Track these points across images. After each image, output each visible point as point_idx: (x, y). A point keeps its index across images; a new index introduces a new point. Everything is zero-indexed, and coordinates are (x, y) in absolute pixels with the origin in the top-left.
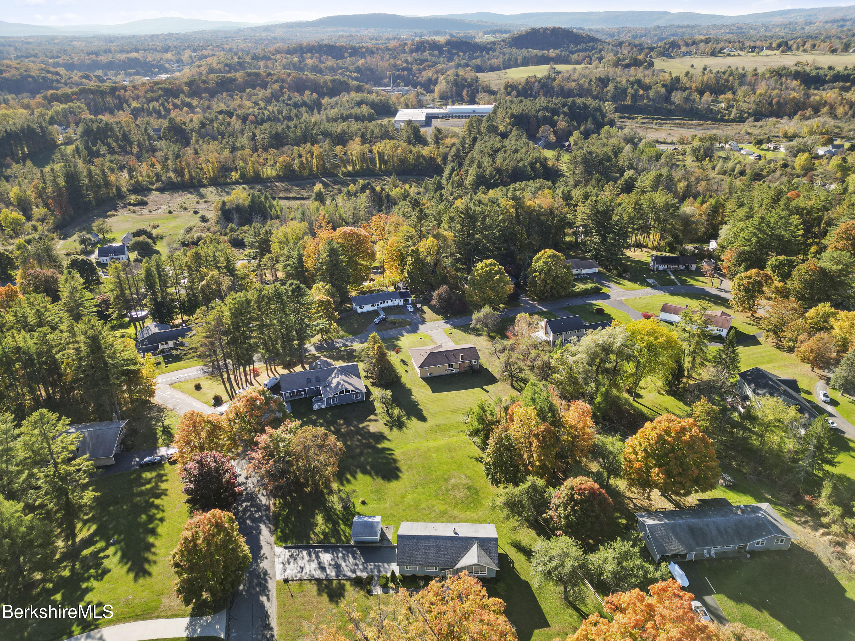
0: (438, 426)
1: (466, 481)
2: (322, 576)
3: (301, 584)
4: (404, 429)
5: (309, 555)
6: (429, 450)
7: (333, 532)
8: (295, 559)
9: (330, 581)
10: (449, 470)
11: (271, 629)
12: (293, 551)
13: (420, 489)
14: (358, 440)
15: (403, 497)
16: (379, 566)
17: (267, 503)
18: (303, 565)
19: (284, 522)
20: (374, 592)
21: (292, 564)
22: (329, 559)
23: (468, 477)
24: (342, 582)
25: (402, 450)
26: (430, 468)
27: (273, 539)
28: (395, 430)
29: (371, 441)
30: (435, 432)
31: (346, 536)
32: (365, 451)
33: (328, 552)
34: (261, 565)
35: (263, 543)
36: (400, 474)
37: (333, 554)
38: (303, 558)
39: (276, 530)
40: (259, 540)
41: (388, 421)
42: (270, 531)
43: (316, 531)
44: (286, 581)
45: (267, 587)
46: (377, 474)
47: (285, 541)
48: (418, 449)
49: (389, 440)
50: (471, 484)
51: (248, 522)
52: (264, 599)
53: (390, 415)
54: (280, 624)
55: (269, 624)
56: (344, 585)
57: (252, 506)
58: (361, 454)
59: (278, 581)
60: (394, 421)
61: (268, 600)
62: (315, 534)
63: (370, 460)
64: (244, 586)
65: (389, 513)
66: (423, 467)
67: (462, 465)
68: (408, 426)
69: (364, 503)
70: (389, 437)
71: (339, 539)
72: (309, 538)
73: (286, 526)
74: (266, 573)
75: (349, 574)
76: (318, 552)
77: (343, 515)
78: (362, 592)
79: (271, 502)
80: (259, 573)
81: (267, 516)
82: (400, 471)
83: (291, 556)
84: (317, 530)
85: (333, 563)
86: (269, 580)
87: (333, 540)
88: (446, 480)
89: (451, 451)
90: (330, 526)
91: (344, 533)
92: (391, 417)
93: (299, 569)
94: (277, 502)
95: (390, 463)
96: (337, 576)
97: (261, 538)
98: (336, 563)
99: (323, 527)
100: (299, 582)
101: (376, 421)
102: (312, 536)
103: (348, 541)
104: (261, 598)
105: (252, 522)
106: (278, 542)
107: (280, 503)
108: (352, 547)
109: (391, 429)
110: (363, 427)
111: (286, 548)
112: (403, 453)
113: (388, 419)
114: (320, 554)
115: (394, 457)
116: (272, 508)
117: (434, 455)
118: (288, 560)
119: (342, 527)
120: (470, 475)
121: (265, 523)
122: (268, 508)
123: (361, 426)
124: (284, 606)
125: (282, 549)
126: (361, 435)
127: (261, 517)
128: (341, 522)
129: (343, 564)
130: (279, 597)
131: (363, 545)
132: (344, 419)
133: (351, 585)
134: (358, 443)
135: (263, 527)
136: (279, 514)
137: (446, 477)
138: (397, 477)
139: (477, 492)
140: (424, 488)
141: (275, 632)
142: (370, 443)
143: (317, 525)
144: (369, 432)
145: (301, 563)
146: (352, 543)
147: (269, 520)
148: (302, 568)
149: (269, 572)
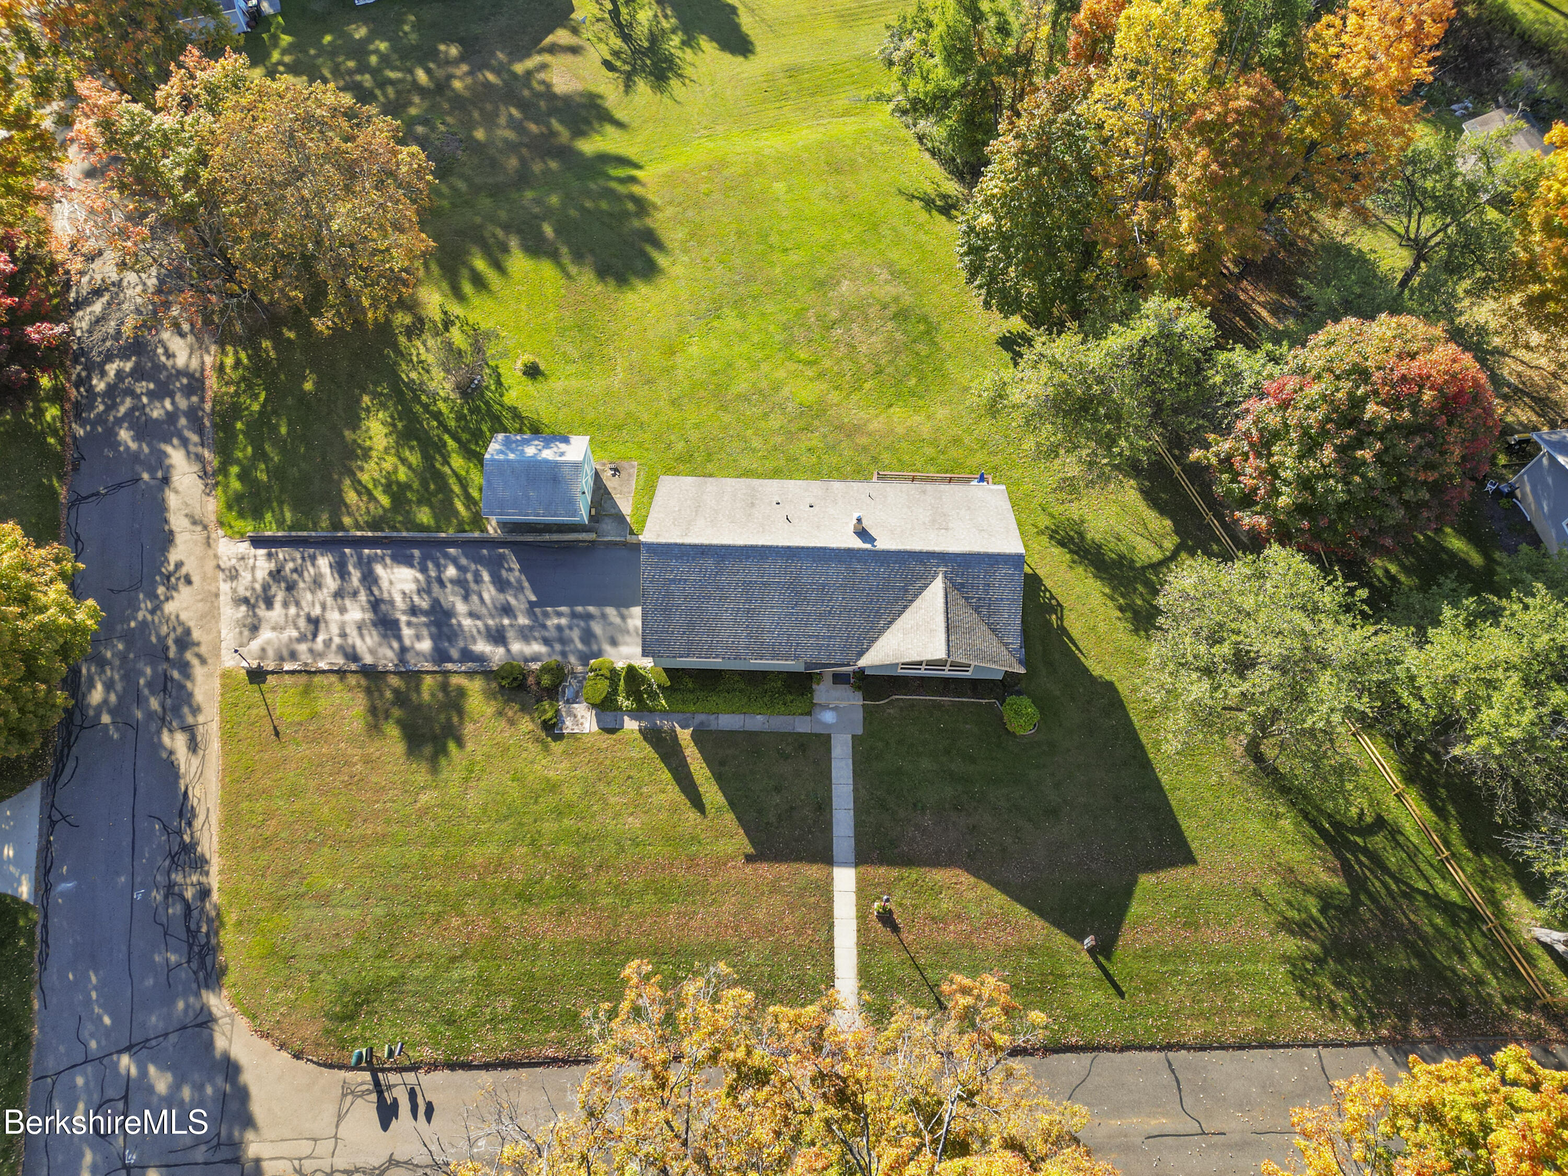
0: (792, 72)
1: (888, 291)
2: (387, 657)
3: (307, 690)
4: (674, 83)
5: (341, 569)
6: (760, 168)
7: (424, 483)
8: (291, 587)
9: (413, 677)
10: (829, 248)
11: (200, 864)
12: (281, 554)
13: (731, 322)
14: (513, 124)
15: (672, 352)
16: (589, 617)
17: (194, 364)
18: (317, 611)
19: (252, 442)
20: (569, 726)
21: (278, 605)
22: (411, 587)
23: (898, 274)
24: (455, 680)
25: (664, 168)
26: (764, 236)
27: (212, 506)
28: (642, 86)
29: (556, 125)
30: (784, 96)
31: (469, 500)
32: (537, 167)
33: (408, 562)
34: (170, 608)
35: (177, 522)
36: (662, 260)
37: (424, 570)
38: (317, 583)
39: (223, 469)
40: (161, 508)
41: (616, 54)
42: (204, 475)
43: (365, 478)
44: (257, 676)
45: (188, 697)
46: (578, 257)
47: (257, 514)
48: (723, 163)
49: (619, 125)
50: (907, 300)
51: (124, 435)
52: (177, 742)
53: (624, 31)
54: (230, 846)
55: (194, 845)
56: (462, 693)
57: (138, 373)
58: (523, 179)
59: (226, 675)
60: (638, 52)
61: (193, 746)
62: (362, 490)
63: (554, 200)
64: (109, 686)
65: (620, 411)
66: (740, 234)
67: (875, 226)
68: (688, 71)
69: (533, 372)
70: (619, 115)
71: (445, 511)
72: (337, 504)
73: (260, 454)
74: (185, 641)
75: (482, 647)
76: (371, 560)
77: (460, 417)
78: (526, 724)
79: (208, 360)
80: (162, 639)
81: (193, 415)
82: (658, 245)
83: (276, 575)
84: (369, 473)
85: (425, 605)
86: (199, 671)
87: (424, 516)
88: (821, 285)
89: (838, 171)
90: (414, 458)
91: (464, 487)
92: (626, 38)
93: (302, 623)
94: (229, 361)
95: (626, 214)
96: (440, 655)
97: (172, 500)
98: (436, 604)
99: (390, 462)
100: (303, 679)
101: (574, 50)
102: (351, 497)
103: (477, 521)
104: (166, 738)
105: (137, 438)
106: (231, 517)
107: (238, 363)
108: (493, 543)
109: (628, 87)
110: (529, 74)
111: (257, 542)
112: (671, 178)
113: (617, 42)
114: (379, 570)
115: (636, 189)
116: (212, 382)
117: (779, 187)
118: (266, 587)
119: (457, 462)
120: (904, 263)
121: (185, 442)
122: (195, 384)
123: (519, 68)
124: (250, 772)
125: (244, 547)
126: (523, 105)
127: (172, 417)
128: (451, 444)
129: (461, 608)
130: (228, 737)
131: (530, 538)
132: (461, 41)
133: (490, 695)
134: (510, 135)
135: (176, 457)
136: (235, 410)
137: (821, 273)
138: (650, 271)
139: (930, 331)
140: (743, 316)
141: (214, 881)
142: (553, 134)
143: (366, 454)
144: (549, 94)
145: (311, 603)
146: (492, 529)
147: (200, 431)
148: (315, 623)
149: (196, 635)
